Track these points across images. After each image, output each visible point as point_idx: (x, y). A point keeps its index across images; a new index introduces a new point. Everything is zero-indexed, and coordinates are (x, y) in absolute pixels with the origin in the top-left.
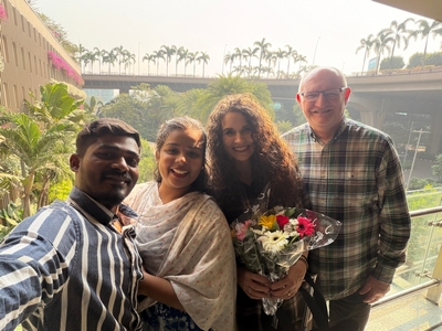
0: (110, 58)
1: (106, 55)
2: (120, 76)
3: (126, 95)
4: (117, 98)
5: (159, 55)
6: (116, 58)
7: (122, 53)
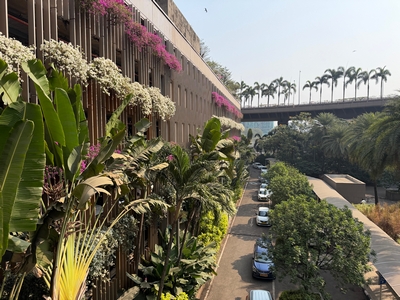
0: (269, 91)
1: (266, 88)
2: (279, 107)
3: (284, 126)
4: (275, 130)
5: (323, 80)
6: (275, 90)
7: (281, 84)
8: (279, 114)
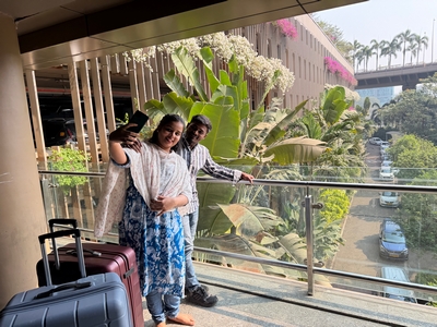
0: (390, 49)
1: (386, 46)
2: (404, 68)
3: (412, 91)
4: (399, 98)
6: (398, 47)
7: (407, 39)
8: (404, 77)
